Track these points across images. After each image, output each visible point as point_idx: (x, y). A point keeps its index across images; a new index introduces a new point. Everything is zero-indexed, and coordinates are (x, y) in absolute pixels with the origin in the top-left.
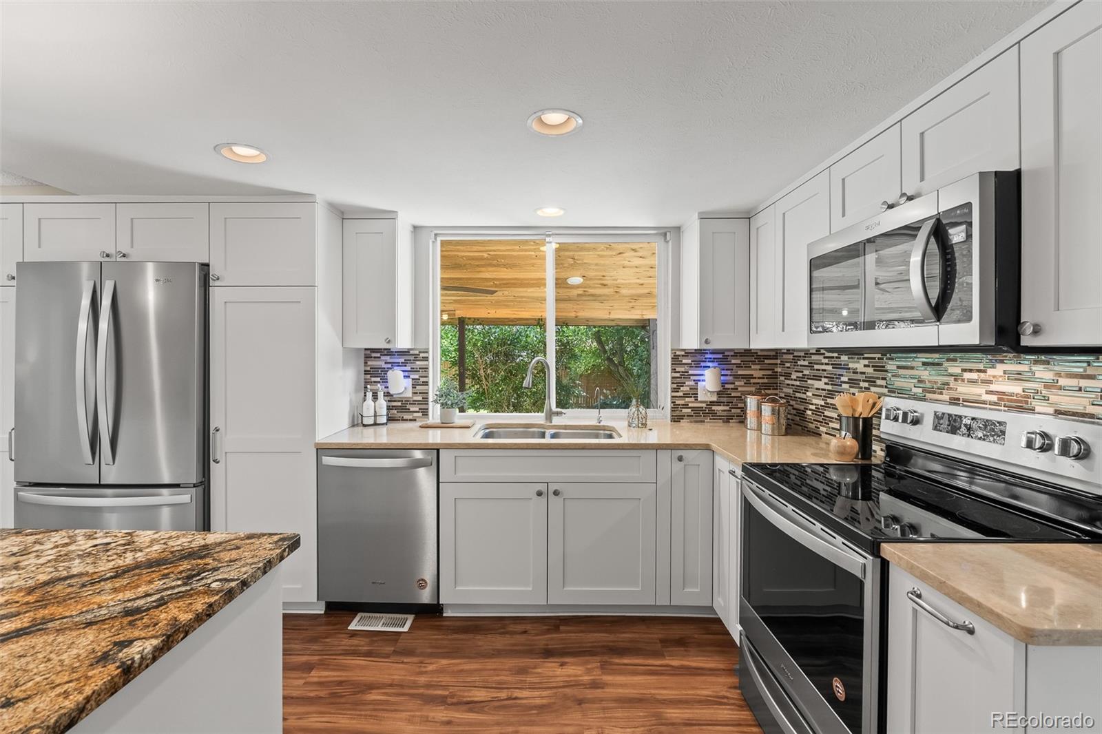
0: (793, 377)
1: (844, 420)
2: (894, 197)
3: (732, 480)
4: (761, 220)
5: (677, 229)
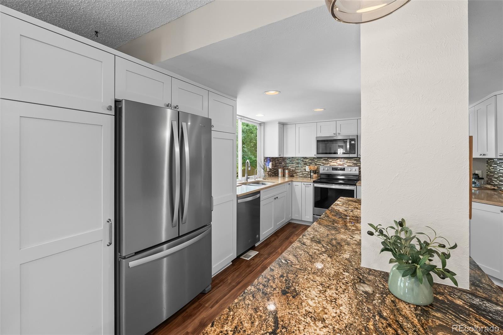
0: (283, 163)
1: (312, 171)
2: (335, 133)
3: (303, 186)
4: (289, 126)
5: (264, 123)
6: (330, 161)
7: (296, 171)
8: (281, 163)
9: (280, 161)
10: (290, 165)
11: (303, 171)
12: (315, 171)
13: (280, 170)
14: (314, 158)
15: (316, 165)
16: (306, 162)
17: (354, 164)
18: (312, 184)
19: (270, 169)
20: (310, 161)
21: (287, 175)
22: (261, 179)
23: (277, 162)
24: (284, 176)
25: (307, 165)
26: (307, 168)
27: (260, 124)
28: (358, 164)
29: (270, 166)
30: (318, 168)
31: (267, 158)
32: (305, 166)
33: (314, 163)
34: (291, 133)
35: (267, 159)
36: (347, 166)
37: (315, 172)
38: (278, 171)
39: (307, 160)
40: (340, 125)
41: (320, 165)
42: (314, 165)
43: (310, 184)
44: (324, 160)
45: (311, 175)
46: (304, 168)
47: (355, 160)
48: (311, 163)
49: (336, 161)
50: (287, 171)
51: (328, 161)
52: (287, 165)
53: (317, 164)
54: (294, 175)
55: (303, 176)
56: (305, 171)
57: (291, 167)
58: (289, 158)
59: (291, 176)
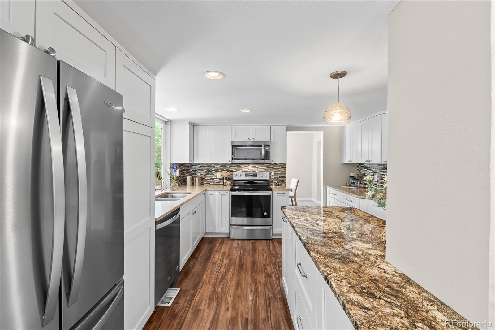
0: (191, 170)
1: (225, 178)
2: (250, 138)
3: (219, 195)
4: (200, 128)
5: (171, 121)
6: (242, 167)
7: (206, 179)
8: (188, 170)
9: (187, 167)
10: (199, 171)
11: (214, 178)
12: (228, 177)
13: (189, 179)
14: (226, 164)
16: (217, 168)
17: (265, 169)
18: (228, 192)
19: (177, 177)
20: (222, 168)
21: (197, 183)
22: (168, 191)
23: (183, 169)
24: (193, 184)
25: (219, 172)
26: (219, 175)
27: (166, 122)
28: (268, 170)
29: (177, 173)
30: (231, 175)
31: (174, 164)
32: (216, 172)
33: (226, 170)
35: (174, 166)
36: (258, 172)
37: (228, 179)
38: (186, 179)
39: (219, 167)
40: (255, 130)
41: (232, 171)
42: (226, 171)
43: (227, 193)
44: (237, 166)
45: (223, 182)
46: (215, 174)
47: (266, 166)
48: (222, 170)
49: (248, 167)
50: (196, 179)
51: (241, 167)
52: (197, 172)
53: (229, 170)
54: (204, 182)
55: (215, 183)
56: (217, 178)
57: (201, 174)
58: (198, 164)
59: (202, 184)
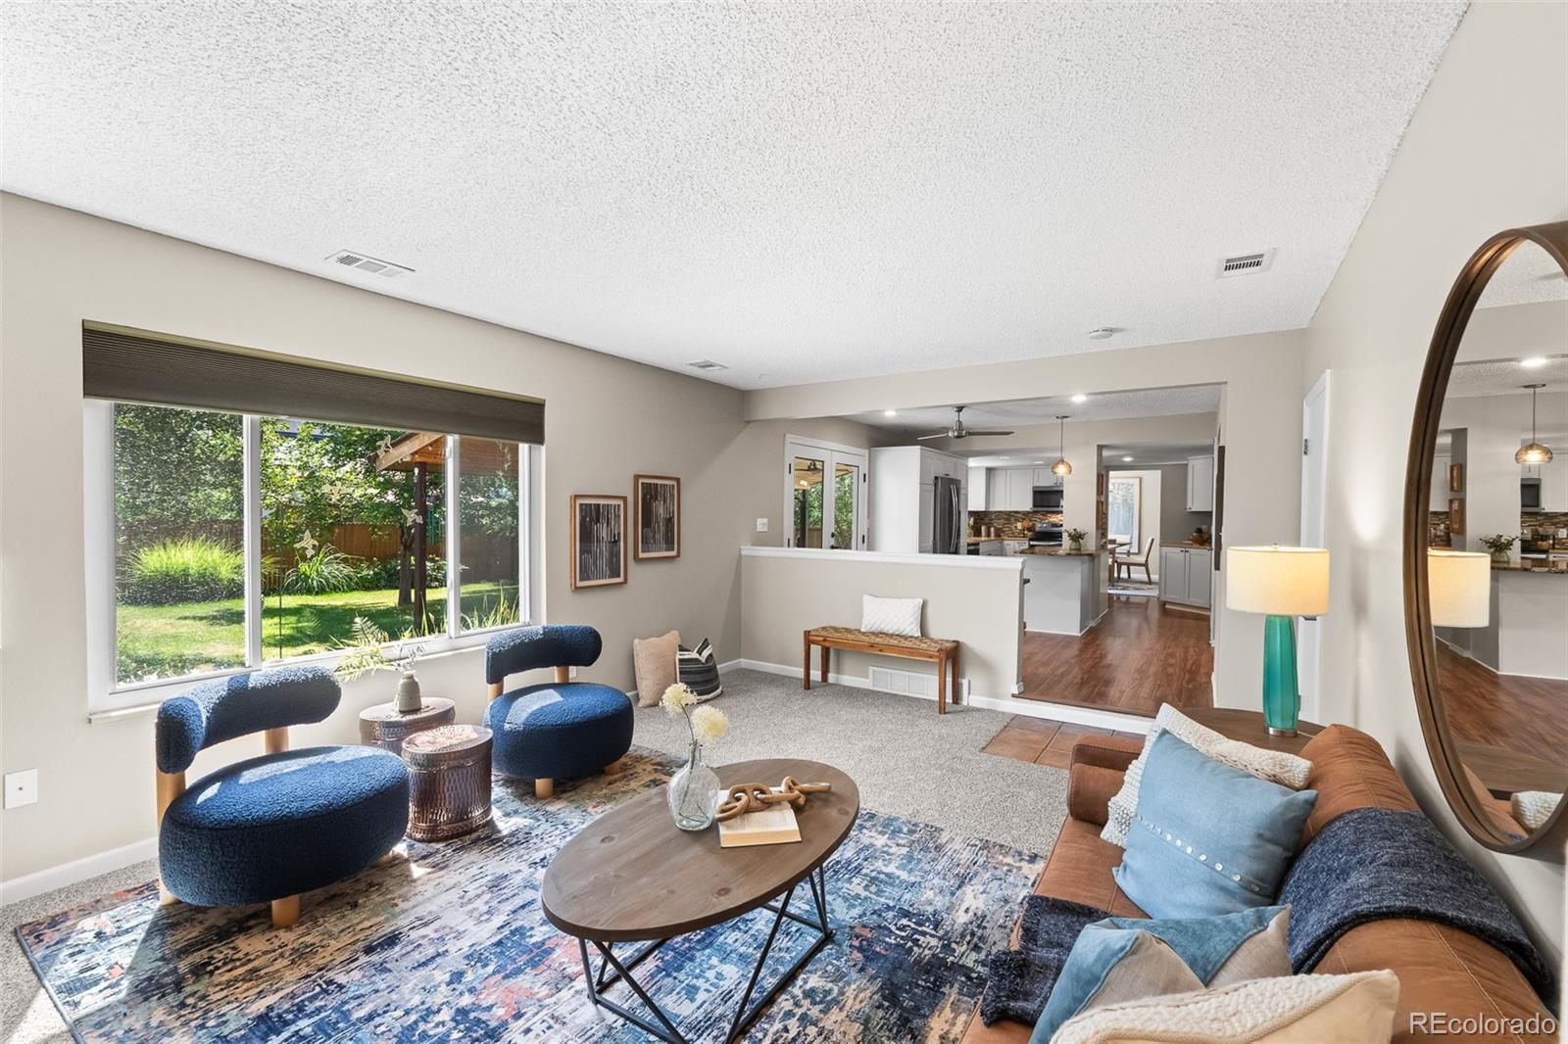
0: (988, 518)
1: (1026, 528)
2: (1055, 482)
3: (1017, 545)
4: (997, 472)
7: (1004, 530)
8: (986, 518)
9: (982, 515)
10: (995, 521)
11: (1013, 529)
12: (1030, 528)
13: (983, 528)
14: (1029, 512)
15: (1031, 521)
16: (1017, 517)
18: (1027, 542)
20: (1024, 516)
21: (992, 534)
24: (988, 535)
25: (1020, 521)
26: (1019, 525)
29: (974, 520)
30: (1034, 525)
31: (972, 511)
32: (1016, 522)
33: (1029, 519)
34: (1000, 480)
35: (972, 514)
37: (1029, 530)
38: (980, 528)
39: (1019, 515)
41: (1037, 521)
42: (1029, 521)
43: (1025, 543)
44: (1042, 514)
45: (1024, 534)
46: (1015, 525)
48: (1024, 519)
49: (1056, 517)
50: (992, 529)
51: (1048, 516)
52: (992, 521)
53: (1033, 519)
54: (1001, 534)
55: (1014, 535)
56: (1017, 529)
57: (998, 523)
58: (995, 512)
59: (998, 535)
